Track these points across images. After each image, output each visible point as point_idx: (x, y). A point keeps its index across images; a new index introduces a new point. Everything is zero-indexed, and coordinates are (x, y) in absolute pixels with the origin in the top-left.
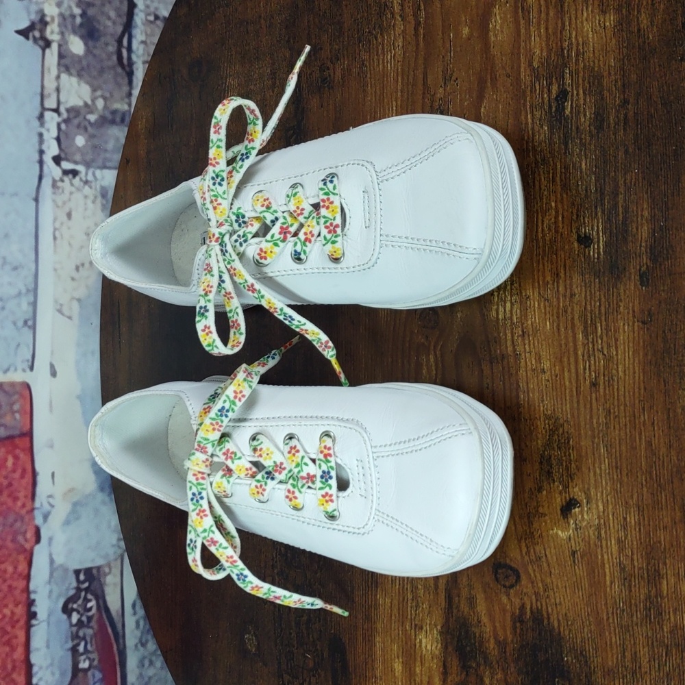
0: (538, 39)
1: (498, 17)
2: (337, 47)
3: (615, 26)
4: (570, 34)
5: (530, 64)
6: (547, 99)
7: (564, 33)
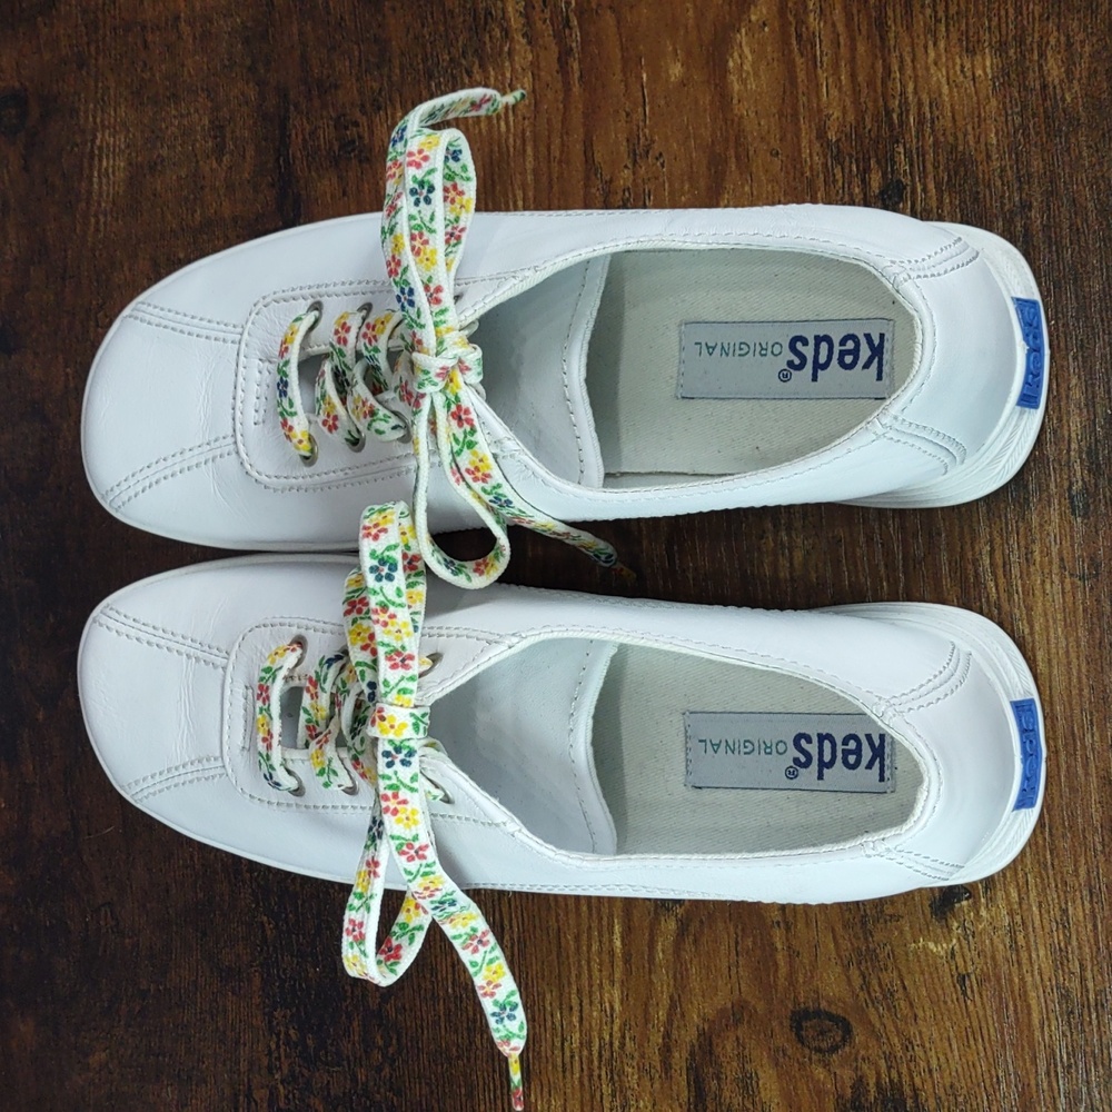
0: (834, 92)
1: (747, 50)
2: (375, 85)
3: (993, 77)
4: (904, 86)
5: (821, 134)
6: (862, 196)
7: (890, 84)
